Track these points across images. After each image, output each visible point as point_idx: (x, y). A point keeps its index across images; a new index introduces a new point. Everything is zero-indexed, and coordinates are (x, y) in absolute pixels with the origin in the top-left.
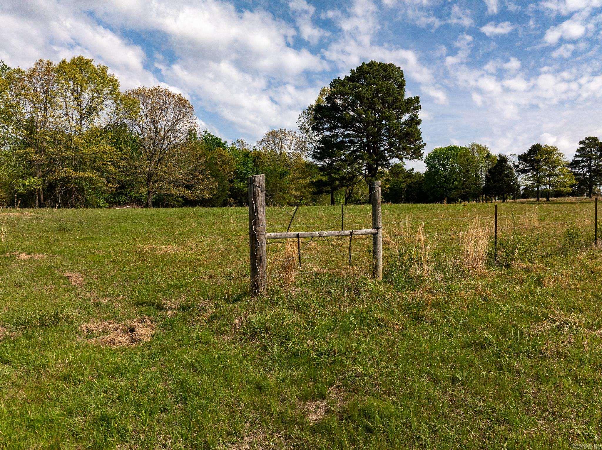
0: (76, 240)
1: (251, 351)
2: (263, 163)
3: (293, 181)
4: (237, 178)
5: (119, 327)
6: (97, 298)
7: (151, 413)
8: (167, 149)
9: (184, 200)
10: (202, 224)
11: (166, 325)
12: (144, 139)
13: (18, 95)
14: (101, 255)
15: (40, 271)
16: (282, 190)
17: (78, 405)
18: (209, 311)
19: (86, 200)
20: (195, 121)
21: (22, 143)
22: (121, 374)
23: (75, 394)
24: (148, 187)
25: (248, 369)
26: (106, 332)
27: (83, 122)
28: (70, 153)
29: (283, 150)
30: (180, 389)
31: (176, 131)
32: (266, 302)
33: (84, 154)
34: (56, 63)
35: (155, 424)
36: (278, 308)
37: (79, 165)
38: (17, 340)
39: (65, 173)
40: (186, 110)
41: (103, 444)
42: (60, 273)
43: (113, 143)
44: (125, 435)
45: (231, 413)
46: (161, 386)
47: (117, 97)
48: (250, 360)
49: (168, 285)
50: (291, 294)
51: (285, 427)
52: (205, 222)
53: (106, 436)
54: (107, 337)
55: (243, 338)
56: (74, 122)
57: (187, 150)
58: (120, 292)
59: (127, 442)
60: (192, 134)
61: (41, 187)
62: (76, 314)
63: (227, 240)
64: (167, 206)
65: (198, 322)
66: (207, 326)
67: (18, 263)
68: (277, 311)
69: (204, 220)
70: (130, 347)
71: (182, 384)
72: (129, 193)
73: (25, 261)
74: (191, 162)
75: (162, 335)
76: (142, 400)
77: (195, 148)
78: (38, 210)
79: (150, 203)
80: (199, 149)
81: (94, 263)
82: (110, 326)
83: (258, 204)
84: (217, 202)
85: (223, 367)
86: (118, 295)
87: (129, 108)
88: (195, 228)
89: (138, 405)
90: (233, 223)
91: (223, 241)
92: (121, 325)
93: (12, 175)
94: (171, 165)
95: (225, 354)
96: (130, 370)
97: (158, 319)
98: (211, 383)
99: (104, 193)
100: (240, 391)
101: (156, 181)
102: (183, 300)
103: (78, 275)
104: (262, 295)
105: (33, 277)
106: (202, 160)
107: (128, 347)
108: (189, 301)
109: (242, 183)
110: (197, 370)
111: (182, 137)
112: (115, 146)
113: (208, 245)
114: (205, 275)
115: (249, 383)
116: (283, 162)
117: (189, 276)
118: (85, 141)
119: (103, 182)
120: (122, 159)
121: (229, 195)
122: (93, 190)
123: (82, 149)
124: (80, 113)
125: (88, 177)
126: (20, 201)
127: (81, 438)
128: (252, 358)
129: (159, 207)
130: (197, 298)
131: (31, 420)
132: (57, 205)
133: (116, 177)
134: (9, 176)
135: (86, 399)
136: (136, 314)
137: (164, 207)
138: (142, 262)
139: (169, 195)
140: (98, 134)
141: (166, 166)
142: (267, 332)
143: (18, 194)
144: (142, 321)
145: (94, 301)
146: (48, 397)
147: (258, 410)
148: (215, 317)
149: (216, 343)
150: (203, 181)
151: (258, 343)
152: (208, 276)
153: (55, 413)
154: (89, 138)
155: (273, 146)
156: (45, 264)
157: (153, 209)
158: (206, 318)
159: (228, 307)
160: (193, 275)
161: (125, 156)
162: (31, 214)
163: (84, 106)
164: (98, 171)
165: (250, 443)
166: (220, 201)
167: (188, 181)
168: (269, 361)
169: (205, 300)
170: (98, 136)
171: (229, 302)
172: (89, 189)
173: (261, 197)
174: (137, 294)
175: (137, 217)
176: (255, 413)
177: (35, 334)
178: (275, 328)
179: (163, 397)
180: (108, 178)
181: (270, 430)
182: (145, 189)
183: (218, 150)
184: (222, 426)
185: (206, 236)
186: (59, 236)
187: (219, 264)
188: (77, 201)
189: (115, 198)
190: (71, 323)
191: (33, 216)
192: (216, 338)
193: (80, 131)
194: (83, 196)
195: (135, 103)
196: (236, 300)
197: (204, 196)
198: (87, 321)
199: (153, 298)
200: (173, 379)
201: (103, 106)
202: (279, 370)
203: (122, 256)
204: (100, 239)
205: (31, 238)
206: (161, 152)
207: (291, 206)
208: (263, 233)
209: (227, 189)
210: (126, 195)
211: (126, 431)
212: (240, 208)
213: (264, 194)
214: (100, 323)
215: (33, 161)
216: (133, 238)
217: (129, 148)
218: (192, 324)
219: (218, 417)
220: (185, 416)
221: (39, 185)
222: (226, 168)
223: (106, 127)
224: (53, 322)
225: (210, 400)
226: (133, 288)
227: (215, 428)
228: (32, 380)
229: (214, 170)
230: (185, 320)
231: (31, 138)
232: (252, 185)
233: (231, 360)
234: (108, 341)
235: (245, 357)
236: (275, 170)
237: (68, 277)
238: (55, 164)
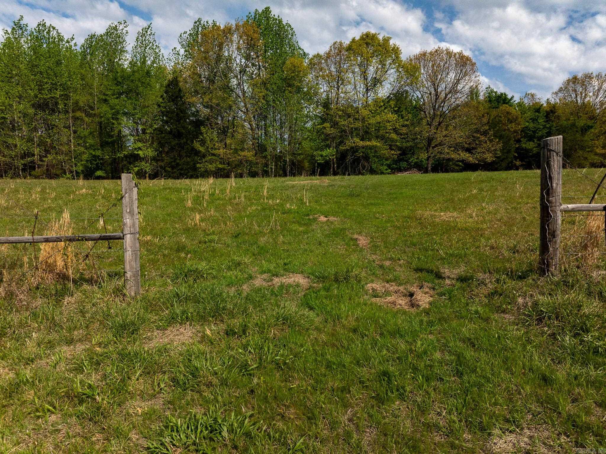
0: (363, 205)
1: (536, 336)
2: (558, 117)
3: (599, 136)
4: (525, 137)
5: (399, 290)
6: (381, 260)
7: (428, 379)
8: (447, 112)
9: (465, 164)
10: (483, 190)
11: (444, 294)
12: (424, 104)
13: (318, 77)
14: (384, 219)
15: (335, 232)
16: (583, 148)
17: (364, 357)
18: (489, 285)
19: (371, 167)
20: (478, 78)
21: (319, 119)
22: (401, 336)
23: (362, 346)
24: (428, 152)
25: (531, 356)
26: (387, 293)
27: (369, 94)
28: (359, 124)
29: (588, 99)
30: (456, 362)
31: (456, 92)
32: (557, 284)
33: (369, 124)
34: (347, 42)
35: (431, 390)
36: (574, 292)
37: (366, 135)
38: (319, 291)
39: (354, 143)
40: (468, 67)
41: (384, 397)
42: (350, 235)
43: (395, 111)
44: (403, 394)
45: (511, 400)
46: (438, 355)
47: (399, 65)
48: (535, 347)
49: (447, 254)
50: (591, 277)
51: (576, 432)
52: (487, 188)
53: (387, 391)
54: (389, 299)
55: (527, 321)
56: (361, 95)
57: (469, 111)
58: (401, 256)
59: (405, 401)
60: (473, 92)
61: (335, 157)
62: (363, 274)
63: (512, 208)
64: (447, 171)
65: (477, 295)
66: (487, 301)
67: (319, 224)
68: (572, 295)
69: (486, 186)
70: (409, 311)
71: (459, 357)
72: (409, 159)
73: (323, 223)
74: (472, 124)
75: (440, 304)
76: (420, 365)
77: (477, 107)
78: (332, 177)
79: (430, 169)
80: (481, 108)
81: (378, 227)
82: (392, 288)
83: (552, 171)
84: (500, 165)
85: (502, 349)
86: (399, 260)
87: (411, 75)
88: (476, 194)
89: (415, 369)
90: (519, 188)
91: (507, 209)
92: (401, 288)
93: (314, 148)
94: (451, 128)
95: (506, 335)
96: (409, 334)
97: (436, 287)
98: (489, 362)
99: (387, 159)
100: (521, 378)
101: (436, 146)
102: (461, 270)
103: (364, 238)
104: (552, 275)
105: (329, 237)
106: (485, 120)
107: (407, 310)
108: (467, 272)
109: (531, 143)
110: (474, 346)
111: (463, 98)
112: (396, 114)
113: (489, 213)
114: (486, 246)
115: (533, 372)
116: (586, 114)
117: (468, 246)
118: (371, 112)
119: (386, 149)
120: (403, 126)
121: (515, 156)
122: (377, 157)
123: (368, 120)
124: (367, 86)
125: (373, 146)
126: (319, 170)
127: (367, 386)
128: (537, 344)
129: (438, 172)
130: (476, 270)
131: (329, 362)
132: (347, 173)
133: (398, 144)
134: (311, 148)
135: (372, 353)
136: (415, 279)
137: (443, 172)
138: (422, 229)
139: (449, 160)
140: (382, 104)
141: (446, 130)
142: (557, 318)
143: (318, 164)
144: (421, 287)
145: (378, 263)
146: (341, 345)
147: (542, 403)
148: (495, 293)
149: (496, 321)
150: (486, 142)
151: (546, 329)
152: (489, 248)
153: (347, 359)
154: (374, 109)
155: (573, 96)
156: (339, 226)
157: (432, 174)
158: (486, 293)
159: (511, 284)
160: (473, 245)
161: (406, 122)
162: (327, 181)
163: (369, 79)
164: (382, 140)
165: (531, 437)
166: (504, 165)
167: (469, 144)
168: (558, 351)
169: (485, 273)
170: (381, 106)
171: (512, 278)
172: (374, 156)
173: (556, 161)
174: (417, 260)
175: (417, 183)
176: (538, 406)
177: (332, 288)
178: (568, 316)
179: (439, 366)
180: (391, 146)
181: (556, 430)
182: (424, 154)
183: (504, 107)
184: (499, 410)
185: (487, 204)
186: (349, 201)
187: (502, 235)
188: (364, 169)
189: (396, 165)
190: (359, 281)
191: (329, 183)
192: (496, 316)
193: (366, 102)
194: (369, 163)
195: (416, 69)
196: (521, 278)
197: (486, 159)
198: (372, 281)
199: (431, 266)
200: (450, 351)
201: (387, 76)
202: (571, 365)
203: (403, 222)
204: (383, 205)
205: (328, 203)
206: (441, 116)
207: (595, 167)
208: (558, 204)
209: (513, 150)
210: (407, 161)
211: (405, 391)
212: (528, 171)
213: (561, 159)
214: (383, 284)
215: (329, 134)
216: (413, 204)
217: (410, 115)
218: (471, 297)
219: (495, 400)
220: (461, 390)
221: (333, 155)
222: (512, 127)
223: (389, 96)
224: (345, 279)
225: (488, 381)
226: (413, 254)
227: (491, 411)
228: (329, 327)
229: (498, 130)
230: (464, 291)
231: (327, 114)
232: (546, 150)
233: (512, 342)
234: (390, 303)
235: (529, 341)
236: (573, 125)
237: (356, 239)
238: (346, 136)
